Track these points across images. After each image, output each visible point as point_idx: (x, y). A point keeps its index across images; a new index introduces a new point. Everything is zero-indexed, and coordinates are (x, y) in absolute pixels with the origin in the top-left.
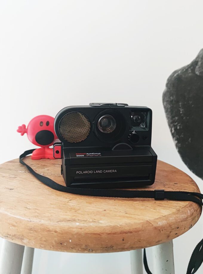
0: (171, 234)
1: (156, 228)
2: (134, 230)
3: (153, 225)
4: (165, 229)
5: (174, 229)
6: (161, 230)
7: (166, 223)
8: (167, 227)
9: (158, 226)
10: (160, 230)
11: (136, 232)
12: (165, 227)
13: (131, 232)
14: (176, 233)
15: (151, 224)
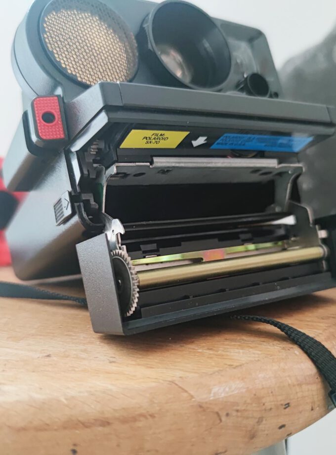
0: (261, 427)
1: (202, 408)
2: (117, 415)
3: (192, 397)
4: (237, 411)
5: (271, 409)
6: (223, 414)
7: (244, 390)
8: (245, 403)
9: (212, 398)
10: (217, 413)
11: (124, 421)
12: (237, 404)
13: (105, 423)
14: (280, 425)
15: (186, 391)
